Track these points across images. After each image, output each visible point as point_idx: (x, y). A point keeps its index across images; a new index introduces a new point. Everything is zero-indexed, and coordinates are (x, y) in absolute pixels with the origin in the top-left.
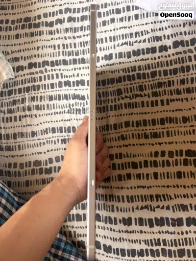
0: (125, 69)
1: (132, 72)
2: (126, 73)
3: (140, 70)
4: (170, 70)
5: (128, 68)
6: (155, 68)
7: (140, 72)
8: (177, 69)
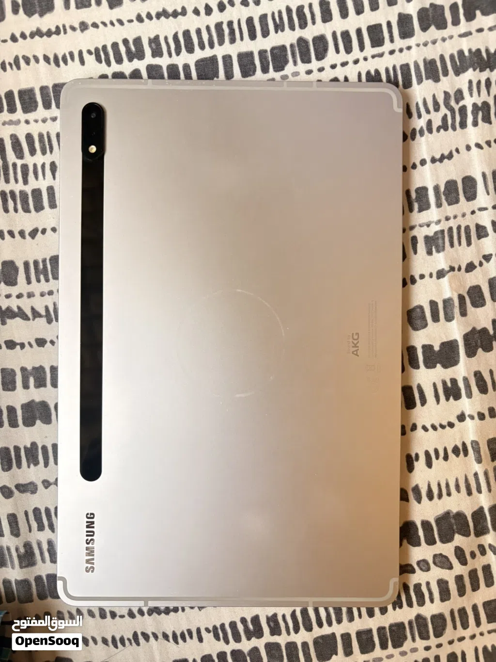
0: (104, 47)
1: (130, 60)
2: (108, 63)
3: (157, 52)
4: (262, 53)
5: (115, 45)
6: (212, 46)
7: (157, 61)
8: (283, 48)
